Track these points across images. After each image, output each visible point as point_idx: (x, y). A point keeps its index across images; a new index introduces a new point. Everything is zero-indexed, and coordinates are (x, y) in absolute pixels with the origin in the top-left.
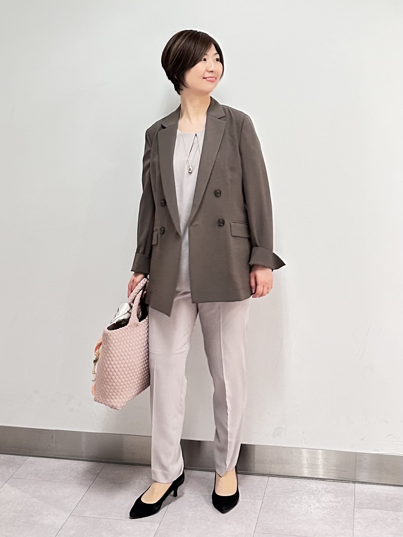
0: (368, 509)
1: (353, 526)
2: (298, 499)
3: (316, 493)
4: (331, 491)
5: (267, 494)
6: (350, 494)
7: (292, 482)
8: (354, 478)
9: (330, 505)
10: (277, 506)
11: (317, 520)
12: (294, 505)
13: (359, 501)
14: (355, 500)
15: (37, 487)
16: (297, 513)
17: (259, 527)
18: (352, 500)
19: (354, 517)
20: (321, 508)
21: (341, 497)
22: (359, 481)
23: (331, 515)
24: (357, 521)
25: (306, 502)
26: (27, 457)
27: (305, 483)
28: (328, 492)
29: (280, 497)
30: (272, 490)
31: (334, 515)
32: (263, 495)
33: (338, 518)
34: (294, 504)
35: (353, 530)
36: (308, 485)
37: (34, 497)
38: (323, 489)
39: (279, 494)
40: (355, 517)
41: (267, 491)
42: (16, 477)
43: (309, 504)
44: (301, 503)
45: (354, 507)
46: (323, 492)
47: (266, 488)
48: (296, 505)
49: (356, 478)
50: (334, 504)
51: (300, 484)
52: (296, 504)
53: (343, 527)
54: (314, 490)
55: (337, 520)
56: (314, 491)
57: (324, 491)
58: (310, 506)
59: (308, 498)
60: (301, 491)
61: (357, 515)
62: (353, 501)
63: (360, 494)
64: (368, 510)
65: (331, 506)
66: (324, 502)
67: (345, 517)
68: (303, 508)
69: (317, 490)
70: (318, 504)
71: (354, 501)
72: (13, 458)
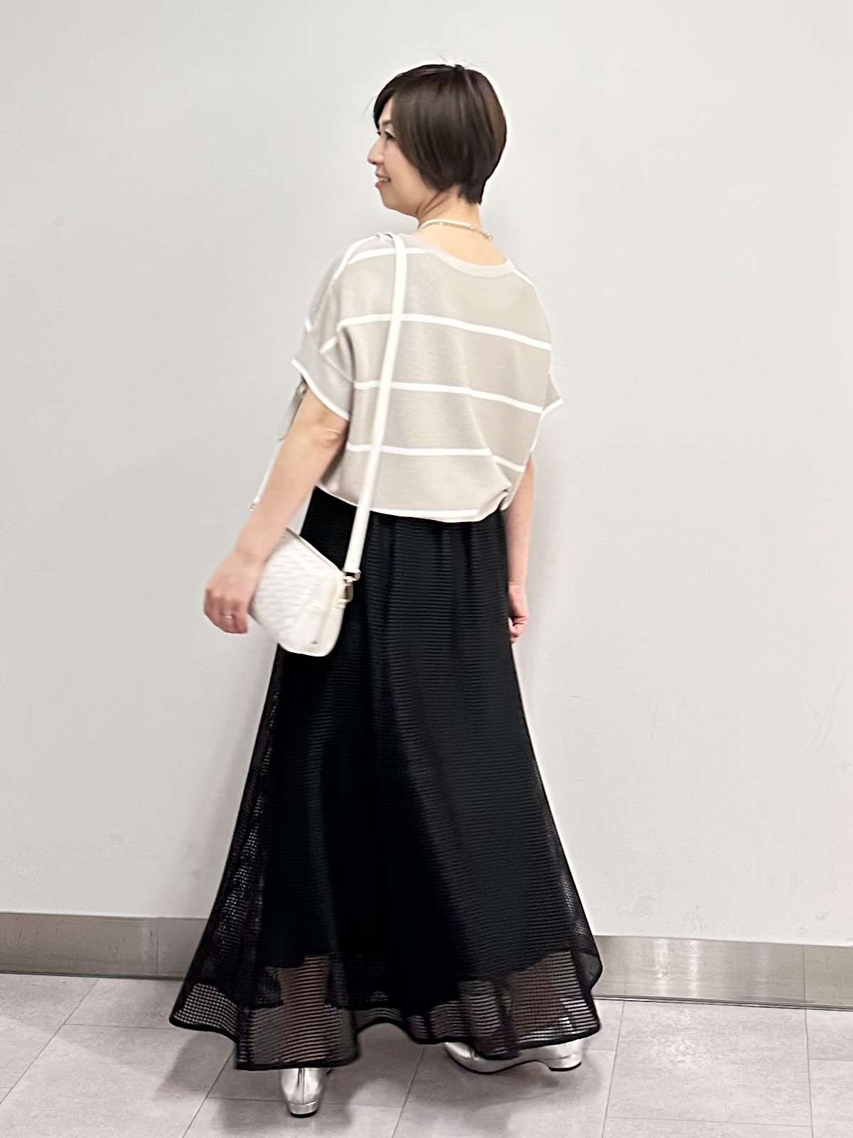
0: (837, 1060)
1: (808, 1097)
2: (690, 1046)
3: (726, 1031)
4: (758, 1028)
5: (624, 1038)
6: (797, 1031)
7: (673, 1013)
8: (801, 998)
9: (758, 1056)
10: (647, 1061)
11: (734, 1087)
12: (683, 1058)
13: (816, 1045)
14: (808, 1042)
15: (126, 1042)
16: (690, 1075)
17: (614, 1105)
18: (803, 1044)
19: (809, 1079)
20: (738, 1061)
21: (779, 1038)
22: (816, 1004)
23: (763, 1076)
24: (817, 1085)
25: (708, 1051)
26: (93, 979)
27: (702, 1012)
28: (751, 1028)
29: (653, 1042)
30: (634, 1029)
31: (768, 1076)
32: (616, 1041)
33: (777, 1082)
34: (683, 1056)
35: (811, 1104)
36: (709, 1017)
37: (121, 1062)
38: (739, 1024)
39: (650, 1038)
40: (811, 1077)
41: (623, 1033)
42: (75, 1022)
43: (715, 1055)
44: (697, 1055)
45: (808, 1059)
46: (740, 1030)
47: (620, 1027)
48: (688, 1059)
49: (807, 999)
50: (766, 1054)
51: (690, 1014)
52: (688, 1056)
53: (787, 1098)
54: (721, 1026)
55: (775, 1084)
56: (722, 1028)
57: (743, 1028)
58: (717, 1058)
59: (710, 1043)
60: (695, 1028)
61: (816, 1074)
62: (806, 1046)
63: (819, 1030)
64: (837, 1063)
65: (760, 1057)
66: (744, 1051)
67: (792, 1078)
68: (702, 1064)
69: (727, 1026)
70: (732, 1055)
71: (808, 1046)
72: (64, 982)
